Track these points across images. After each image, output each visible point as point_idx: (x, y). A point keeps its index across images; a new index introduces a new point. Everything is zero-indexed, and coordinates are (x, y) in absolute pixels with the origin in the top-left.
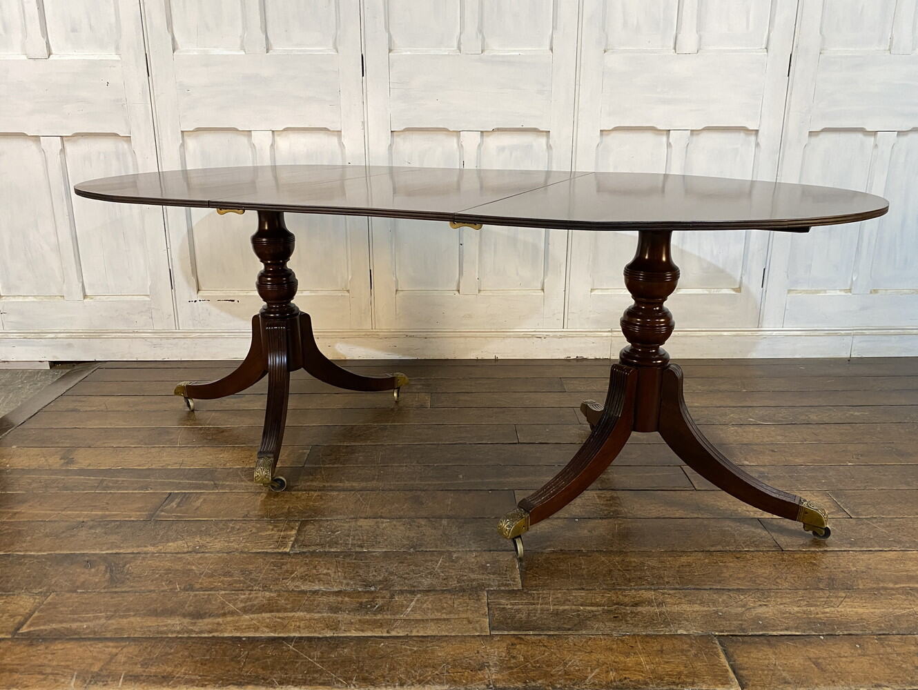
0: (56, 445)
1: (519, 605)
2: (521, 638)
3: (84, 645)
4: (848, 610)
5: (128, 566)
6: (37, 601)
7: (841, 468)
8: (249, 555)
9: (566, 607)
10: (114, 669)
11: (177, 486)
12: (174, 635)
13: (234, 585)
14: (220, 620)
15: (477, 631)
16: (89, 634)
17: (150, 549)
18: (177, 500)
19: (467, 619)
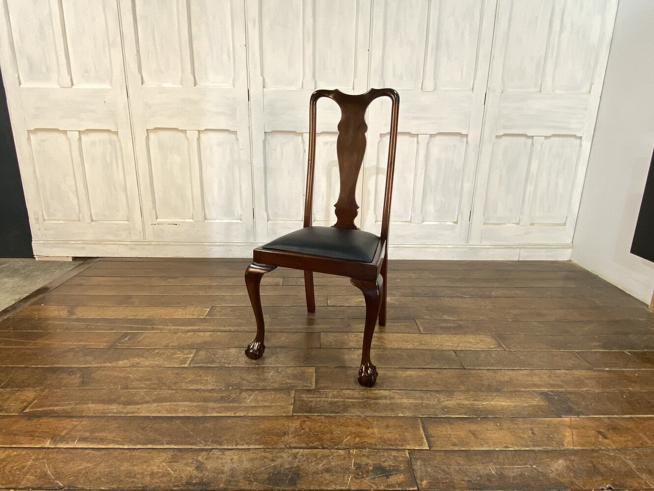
0: (65, 305)
1: (312, 398)
2: (309, 418)
3: (59, 420)
4: (496, 403)
5: (93, 374)
6: (38, 394)
7: (504, 322)
8: (164, 368)
9: (338, 400)
10: (73, 434)
11: (131, 328)
12: (112, 415)
13: (152, 386)
14: (140, 406)
15: (285, 413)
17: (108, 364)
18: (128, 337)
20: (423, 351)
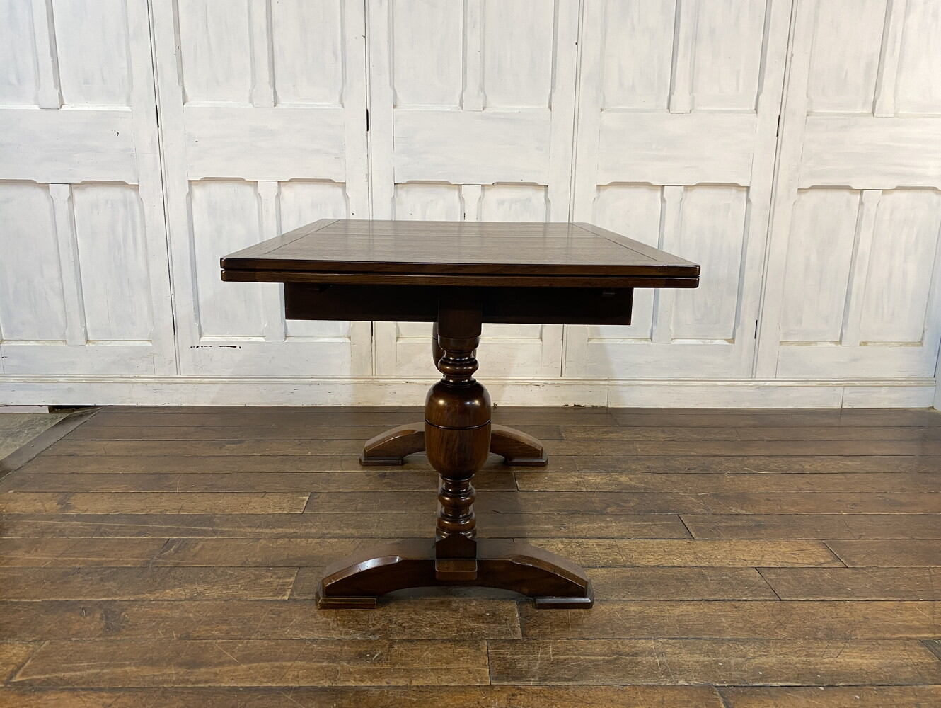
0: (52, 490)
1: (518, 654)
2: (521, 689)
3: (77, 696)
4: (847, 660)
5: (123, 614)
6: (30, 649)
8: (247, 602)
9: (567, 657)
11: (176, 532)
13: (232, 634)
14: (217, 670)
15: (478, 682)
16: (84, 683)
18: (174, 547)
19: (467, 668)
20: (703, 571)
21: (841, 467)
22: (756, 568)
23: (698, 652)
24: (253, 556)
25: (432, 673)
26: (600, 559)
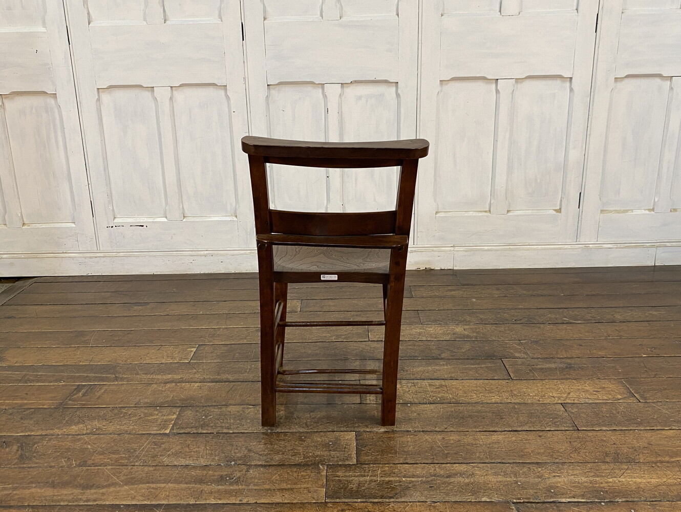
1: (352, 477)
2: (349, 505)
7: (636, 359)
8: (136, 435)
9: (391, 479)
13: (120, 462)
17: (56, 431)
18: (84, 391)
19: (307, 488)
20: (516, 406)
21: (647, 316)
22: (561, 404)
23: (502, 474)
24: (145, 398)
25: (278, 493)
26: (430, 397)
